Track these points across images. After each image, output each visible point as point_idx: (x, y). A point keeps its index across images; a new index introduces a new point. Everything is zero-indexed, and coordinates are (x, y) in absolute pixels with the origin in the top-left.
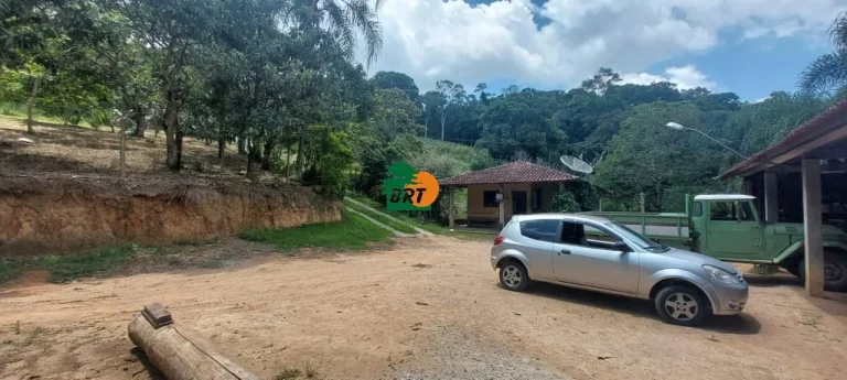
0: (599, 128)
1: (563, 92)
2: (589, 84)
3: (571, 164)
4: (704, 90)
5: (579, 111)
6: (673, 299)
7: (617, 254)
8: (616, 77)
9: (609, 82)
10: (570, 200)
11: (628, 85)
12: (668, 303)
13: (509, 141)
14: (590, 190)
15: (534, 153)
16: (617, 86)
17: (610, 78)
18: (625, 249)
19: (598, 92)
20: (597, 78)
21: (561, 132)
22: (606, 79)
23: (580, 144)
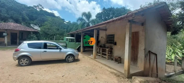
0: (38, 19)
1: (27, 6)
2: (36, 7)
3: (34, 27)
4: (60, 17)
5: (32, 13)
6: (70, 58)
7: (59, 50)
8: (43, 7)
9: (41, 8)
10: (35, 37)
11: (45, 11)
12: (69, 59)
13: (6, 15)
14: (40, 34)
15: (17, 21)
16: (43, 10)
17: (41, 7)
18: (61, 49)
19: (38, 10)
20: (38, 6)
21: (26, 17)
22: (40, 7)
23: (32, 22)
